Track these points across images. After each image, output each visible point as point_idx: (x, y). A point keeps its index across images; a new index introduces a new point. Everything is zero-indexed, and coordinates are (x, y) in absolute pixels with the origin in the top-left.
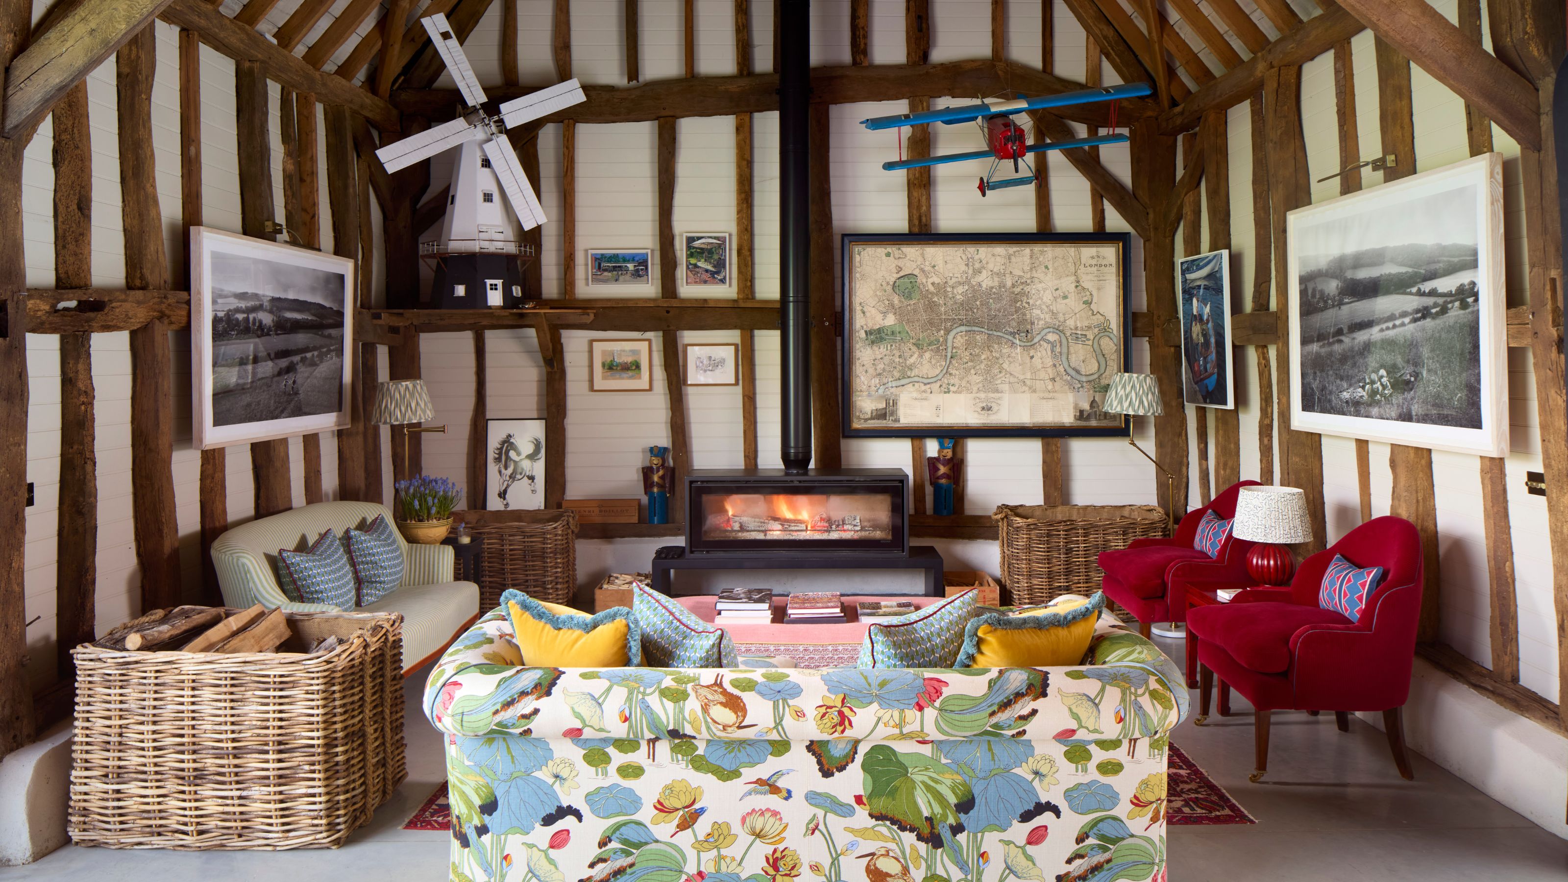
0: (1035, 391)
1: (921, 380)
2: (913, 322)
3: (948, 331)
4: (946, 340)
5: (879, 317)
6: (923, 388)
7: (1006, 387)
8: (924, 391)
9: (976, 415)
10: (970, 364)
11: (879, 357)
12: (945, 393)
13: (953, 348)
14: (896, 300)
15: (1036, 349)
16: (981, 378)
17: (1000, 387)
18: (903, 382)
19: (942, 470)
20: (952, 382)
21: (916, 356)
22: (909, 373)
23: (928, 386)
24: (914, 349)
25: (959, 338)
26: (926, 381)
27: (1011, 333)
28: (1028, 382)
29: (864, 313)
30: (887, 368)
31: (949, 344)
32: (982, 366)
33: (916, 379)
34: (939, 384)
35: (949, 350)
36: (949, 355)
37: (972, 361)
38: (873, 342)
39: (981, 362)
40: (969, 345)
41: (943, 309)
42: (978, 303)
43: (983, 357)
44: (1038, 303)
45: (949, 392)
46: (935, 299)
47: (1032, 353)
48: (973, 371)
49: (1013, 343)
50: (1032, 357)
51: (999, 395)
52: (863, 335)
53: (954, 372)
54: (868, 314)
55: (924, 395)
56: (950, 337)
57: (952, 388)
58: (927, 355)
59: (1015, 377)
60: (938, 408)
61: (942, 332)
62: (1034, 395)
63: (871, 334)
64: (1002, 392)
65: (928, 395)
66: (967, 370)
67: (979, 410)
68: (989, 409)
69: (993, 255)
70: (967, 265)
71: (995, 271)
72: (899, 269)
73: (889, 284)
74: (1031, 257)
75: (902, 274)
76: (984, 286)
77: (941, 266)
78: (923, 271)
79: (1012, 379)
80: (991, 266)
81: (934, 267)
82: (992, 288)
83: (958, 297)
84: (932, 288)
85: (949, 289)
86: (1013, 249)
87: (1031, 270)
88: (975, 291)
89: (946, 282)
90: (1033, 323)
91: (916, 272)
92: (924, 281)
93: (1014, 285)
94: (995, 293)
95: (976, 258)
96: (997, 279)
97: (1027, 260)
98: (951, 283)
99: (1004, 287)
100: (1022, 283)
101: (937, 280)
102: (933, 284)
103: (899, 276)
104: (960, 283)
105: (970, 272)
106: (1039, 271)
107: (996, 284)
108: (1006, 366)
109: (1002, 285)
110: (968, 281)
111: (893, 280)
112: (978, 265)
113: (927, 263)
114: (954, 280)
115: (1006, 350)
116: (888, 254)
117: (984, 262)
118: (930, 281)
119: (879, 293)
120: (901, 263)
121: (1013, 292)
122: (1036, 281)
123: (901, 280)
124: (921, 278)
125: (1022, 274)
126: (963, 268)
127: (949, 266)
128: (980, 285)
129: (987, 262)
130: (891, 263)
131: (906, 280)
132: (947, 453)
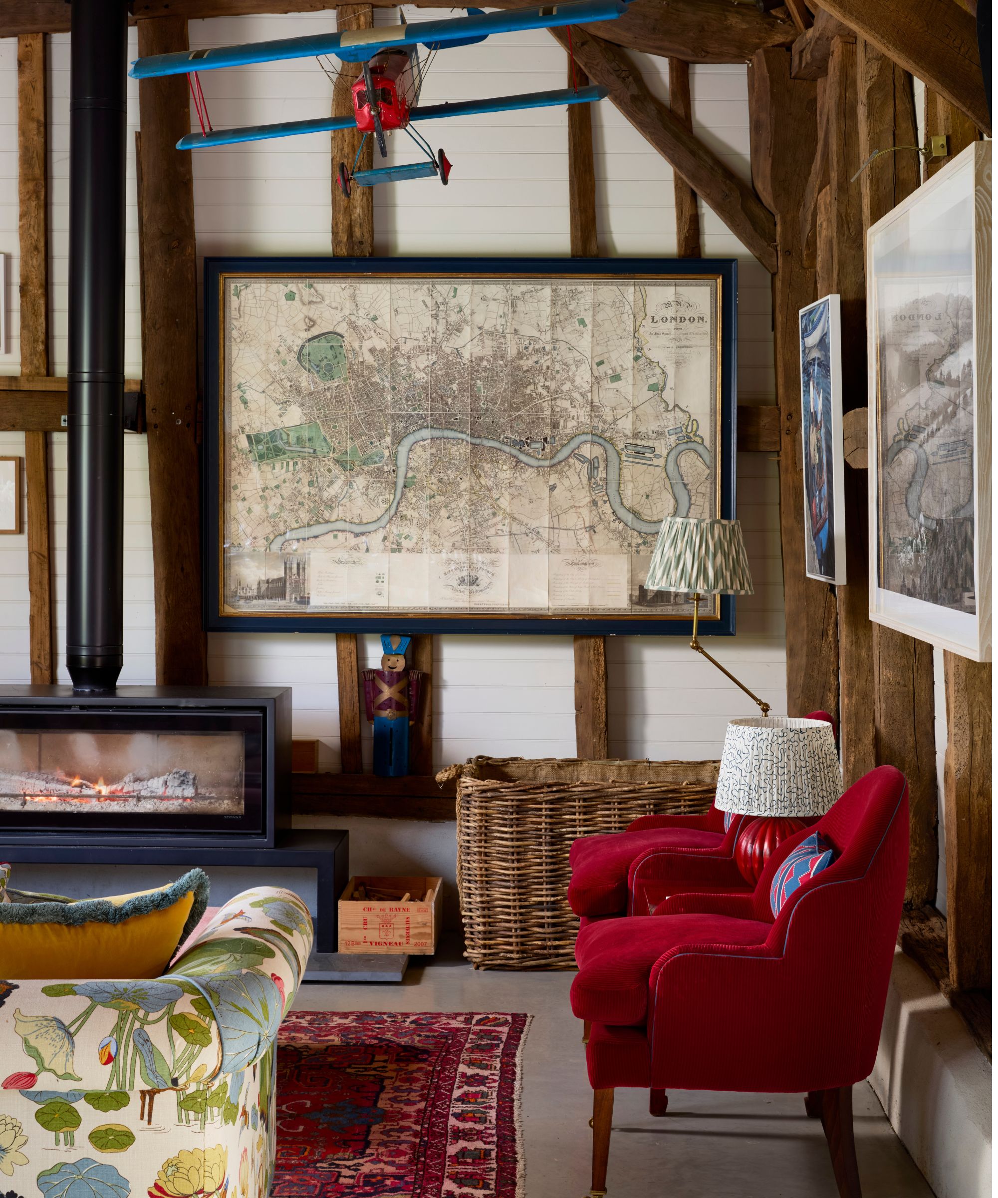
0: (557, 550)
1: (347, 526)
2: (335, 420)
3: (398, 439)
4: (394, 456)
5: (275, 409)
6: (353, 541)
7: (504, 542)
8: (355, 548)
9: (449, 593)
10: (438, 499)
11: (273, 484)
12: (393, 551)
13: (409, 468)
14: (305, 380)
15: (561, 474)
16: (459, 525)
17: (494, 542)
18: (317, 530)
19: (387, 692)
20: (406, 531)
21: (339, 483)
22: (327, 515)
23: (363, 538)
24: (337, 470)
25: (419, 450)
26: (358, 529)
27: (515, 443)
28: (545, 534)
29: (245, 403)
30: (287, 504)
31: (402, 461)
32: (462, 503)
33: (340, 525)
34: (380, 535)
35: (402, 471)
36: (401, 482)
37: (442, 493)
38: (261, 457)
39: (460, 495)
40: (437, 462)
41: (389, 397)
42: (455, 387)
43: (464, 485)
44: (565, 388)
45: (399, 550)
46: (376, 379)
47: (553, 479)
48: (444, 513)
49: (519, 461)
50: (552, 488)
51: (493, 556)
52: (243, 443)
53: (409, 513)
54: (252, 405)
55: (355, 555)
56: (403, 450)
57: (405, 544)
58: (360, 482)
59: (520, 523)
60: (379, 579)
61: (388, 439)
62: (556, 557)
63: (258, 441)
64: (497, 551)
65: (361, 554)
66: (434, 510)
67: (455, 583)
68: (474, 582)
69: (484, 299)
70: (435, 317)
71: (486, 327)
72: (311, 323)
73: (290, 349)
74: (554, 303)
75: (315, 331)
76: (466, 355)
77: (387, 318)
78: (353, 326)
79: (516, 528)
80: (479, 319)
81: (374, 319)
82: (481, 359)
83: (418, 375)
84: (370, 359)
85: (401, 361)
86: (520, 287)
87: (553, 326)
88: (449, 365)
89: (397, 348)
90: (555, 425)
91: (342, 329)
92: (356, 345)
93: (520, 355)
94: (485, 369)
95: (453, 302)
96: (488, 343)
97: (546, 308)
98: (405, 349)
99: (502, 357)
100: (537, 351)
101: (380, 344)
102: (372, 351)
103: (309, 335)
104: (421, 350)
105: (441, 329)
106: (569, 329)
107: (488, 351)
108: (504, 503)
109: (499, 354)
110: (435, 347)
111: (300, 343)
112: (454, 318)
113: (362, 313)
114: (410, 344)
115: (505, 473)
116: (290, 296)
117: (467, 311)
118: (367, 345)
119: (272, 367)
120: (313, 312)
121: (519, 368)
122: (562, 346)
123: (315, 343)
124: (351, 341)
125: (536, 334)
126: (428, 321)
127: (403, 318)
128: (458, 354)
129: (473, 313)
130: (297, 312)
131: (323, 343)
132: (400, 664)
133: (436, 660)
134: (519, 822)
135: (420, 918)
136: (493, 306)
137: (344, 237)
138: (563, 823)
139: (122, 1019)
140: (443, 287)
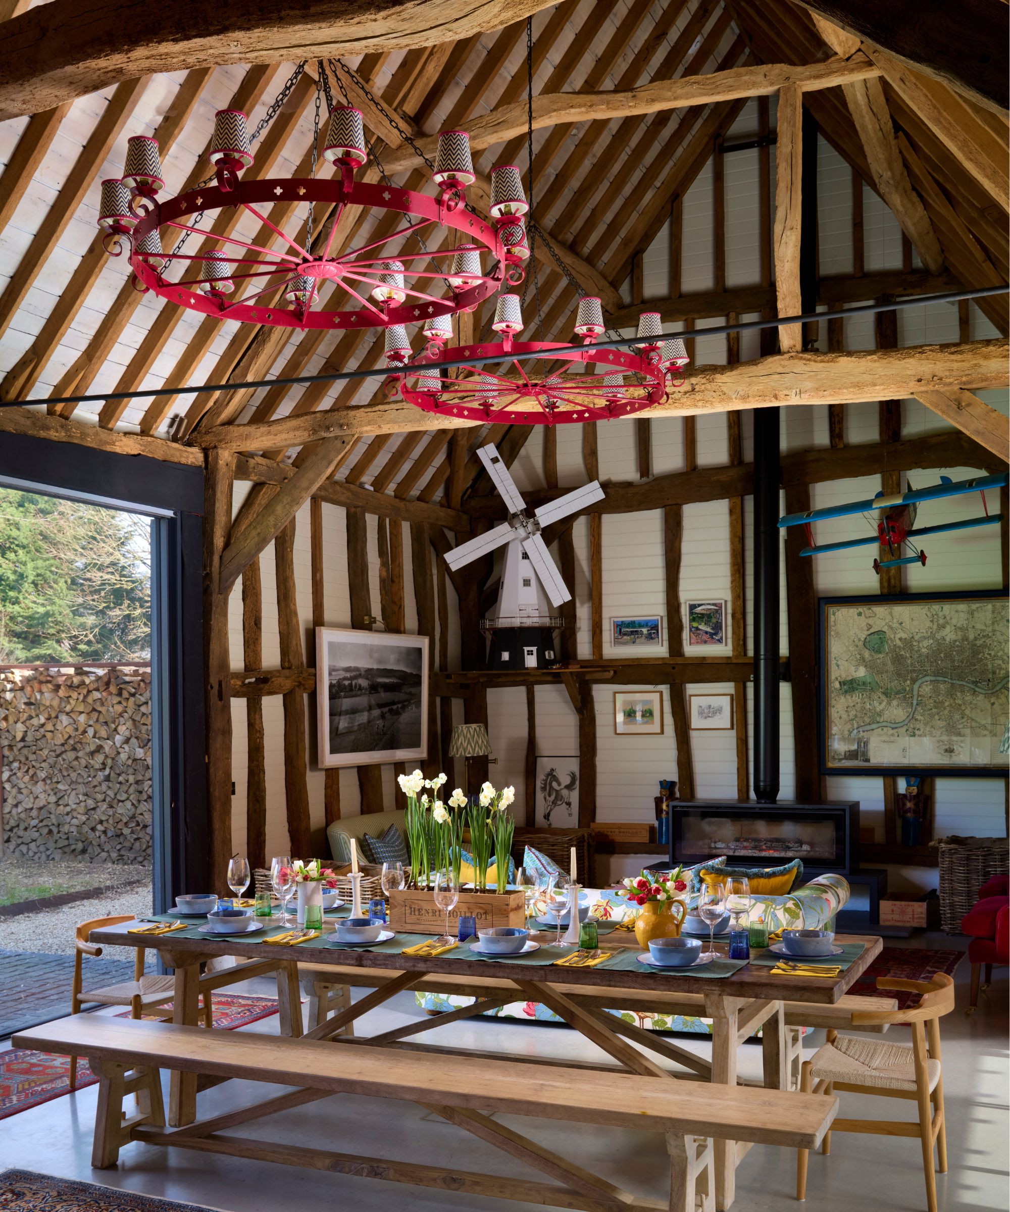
0: (995, 735)
1: (888, 724)
2: (882, 673)
3: (914, 681)
4: (912, 690)
5: (853, 668)
6: (891, 731)
7: (968, 731)
8: (893, 735)
9: (939, 756)
10: (934, 710)
11: (852, 704)
12: (911, 736)
13: (919, 696)
14: (867, 654)
15: (998, 697)
16: (944, 723)
17: (963, 731)
18: (874, 726)
19: (909, 805)
20: (918, 726)
21: (884, 703)
22: (878, 719)
23: (895, 730)
24: (883, 697)
25: (924, 687)
26: (894, 726)
27: (973, 682)
28: (989, 727)
29: (838, 666)
30: (859, 714)
31: (915, 693)
32: (946, 712)
33: (885, 724)
34: (905, 728)
35: (915, 697)
36: (915, 702)
37: (936, 707)
38: (846, 692)
39: (945, 709)
40: (933, 692)
41: (909, 661)
42: (942, 655)
43: (947, 704)
44: (1000, 654)
45: (914, 735)
46: (903, 653)
47: (993, 700)
48: (937, 717)
49: (975, 691)
50: (993, 704)
51: (962, 738)
52: (837, 685)
53: (919, 717)
54: (841, 667)
55: (892, 738)
56: (916, 687)
57: (917, 732)
58: (895, 703)
59: (976, 722)
60: (904, 750)
61: (908, 682)
62: (995, 738)
63: (845, 684)
64: (964, 736)
65: (896, 738)
66: (932, 716)
67: (942, 752)
68: (951, 751)
69: (957, 611)
70: (932, 621)
71: (958, 625)
72: (870, 627)
73: (859, 640)
74: (993, 612)
75: (872, 631)
76: (948, 639)
77: (908, 622)
78: (891, 627)
79: (974, 724)
80: (954, 621)
81: (901, 623)
82: (956, 641)
83: (923, 650)
84: (899, 643)
85: (915, 643)
86: (975, 605)
87: (993, 623)
88: (939, 644)
89: (913, 637)
90: (994, 673)
91: (885, 629)
92: (892, 636)
93: (976, 639)
94: (958, 646)
95: (941, 614)
96: (959, 633)
97: (989, 615)
98: (917, 638)
99: (967, 640)
100: (984, 636)
101: (904, 636)
102: (900, 639)
103: (869, 632)
104: (925, 638)
105: (935, 627)
106: (1001, 624)
107: (959, 637)
108: (967, 712)
109: (965, 638)
110: (932, 636)
111: (864, 636)
112: (941, 621)
113: (895, 621)
114: (919, 635)
115: (968, 697)
116: (860, 614)
117: (948, 618)
118: (898, 636)
119: (851, 648)
120: (871, 621)
121: (975, 645)
122: (998, 633)
123: (872, 637)
124: (889, 634)
125: (984, 628)
126: (928, 624)
127: (915, 623)
128: (944, 639)
129: (951, 619)
130: (862, 622)
131: (876, 636)
132: (914, 790)
133: (932, 789)
134: (968, 865)
135: (919, 910)
136: (962, 615)
137: (886, 584)
138: (990, 866)
139: (767, 907)
140: (936, 607)
